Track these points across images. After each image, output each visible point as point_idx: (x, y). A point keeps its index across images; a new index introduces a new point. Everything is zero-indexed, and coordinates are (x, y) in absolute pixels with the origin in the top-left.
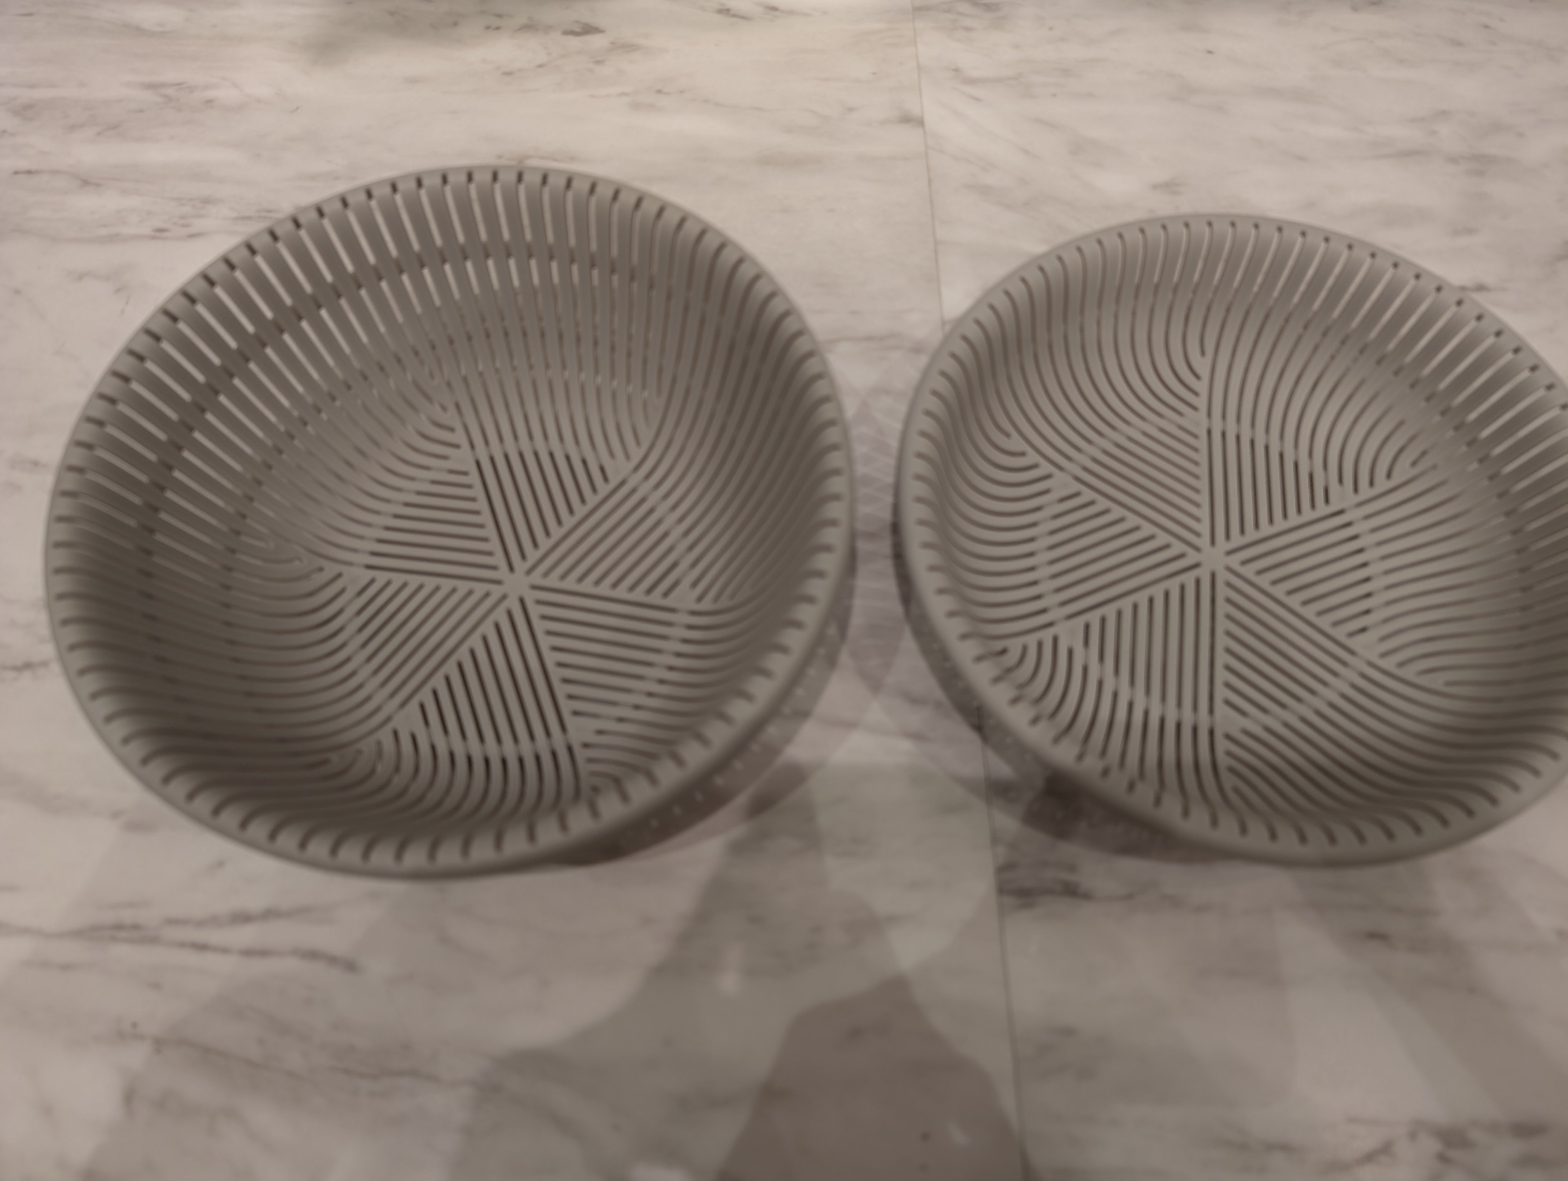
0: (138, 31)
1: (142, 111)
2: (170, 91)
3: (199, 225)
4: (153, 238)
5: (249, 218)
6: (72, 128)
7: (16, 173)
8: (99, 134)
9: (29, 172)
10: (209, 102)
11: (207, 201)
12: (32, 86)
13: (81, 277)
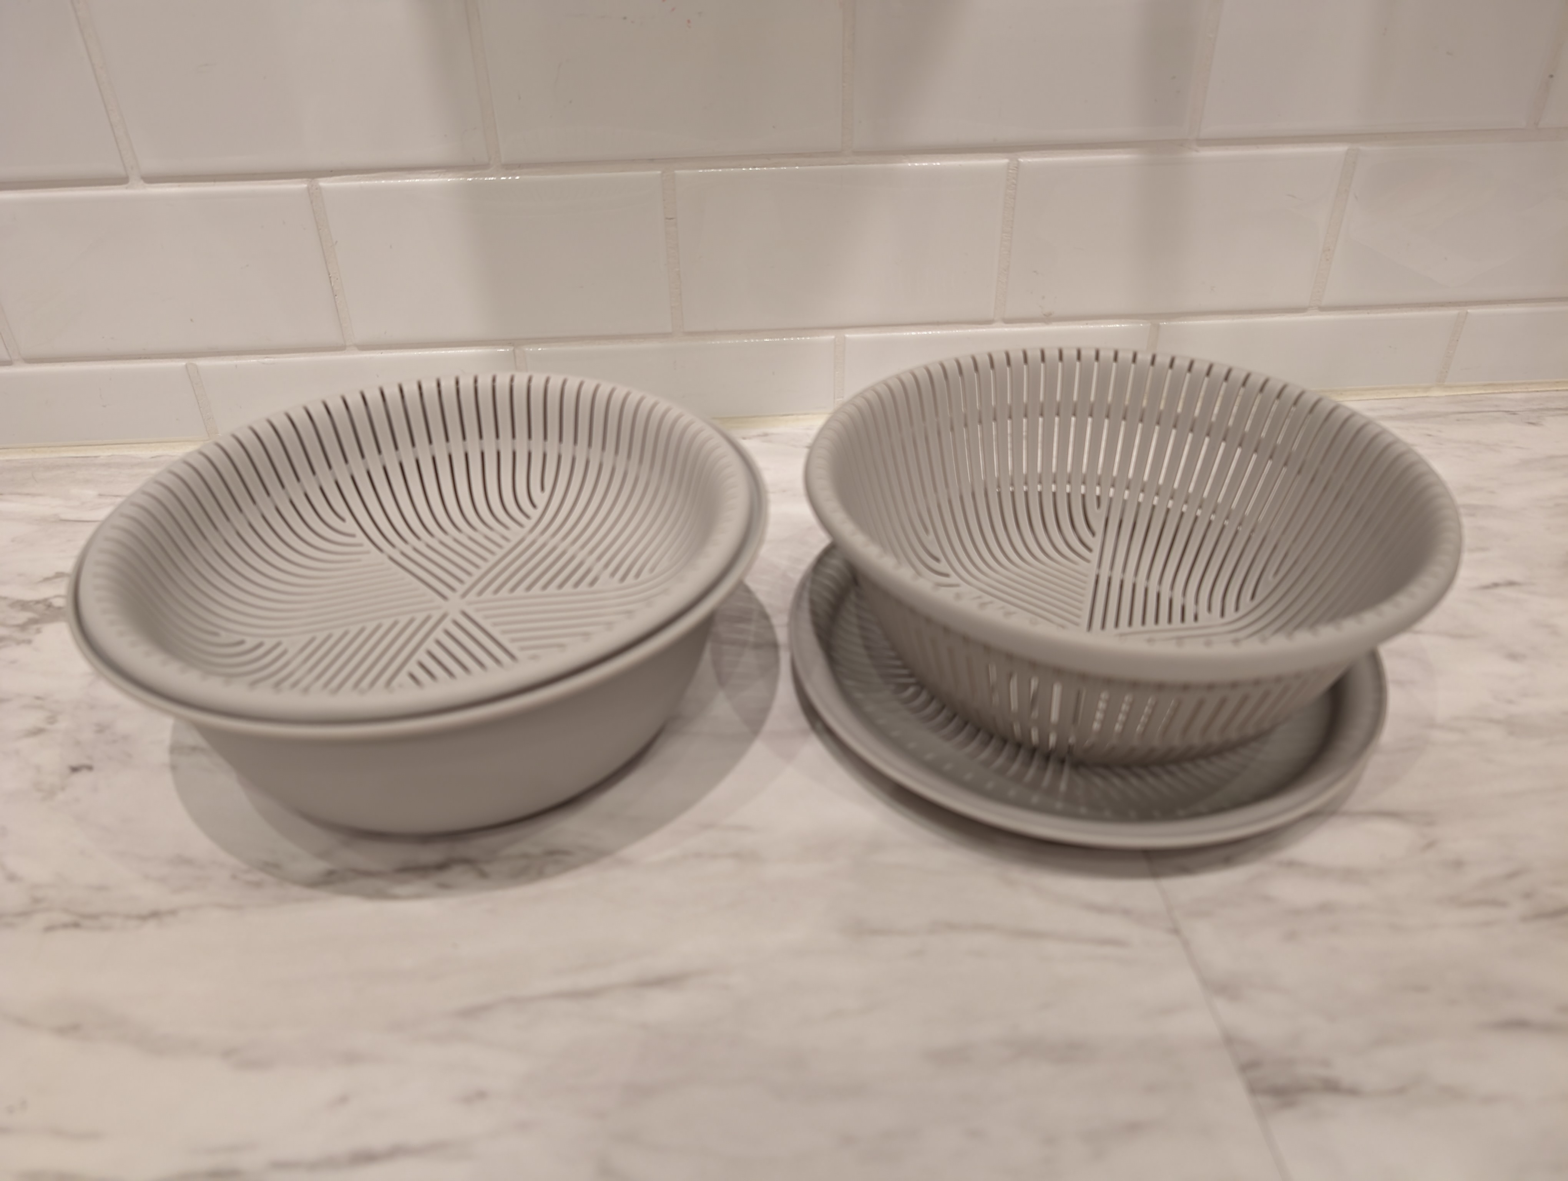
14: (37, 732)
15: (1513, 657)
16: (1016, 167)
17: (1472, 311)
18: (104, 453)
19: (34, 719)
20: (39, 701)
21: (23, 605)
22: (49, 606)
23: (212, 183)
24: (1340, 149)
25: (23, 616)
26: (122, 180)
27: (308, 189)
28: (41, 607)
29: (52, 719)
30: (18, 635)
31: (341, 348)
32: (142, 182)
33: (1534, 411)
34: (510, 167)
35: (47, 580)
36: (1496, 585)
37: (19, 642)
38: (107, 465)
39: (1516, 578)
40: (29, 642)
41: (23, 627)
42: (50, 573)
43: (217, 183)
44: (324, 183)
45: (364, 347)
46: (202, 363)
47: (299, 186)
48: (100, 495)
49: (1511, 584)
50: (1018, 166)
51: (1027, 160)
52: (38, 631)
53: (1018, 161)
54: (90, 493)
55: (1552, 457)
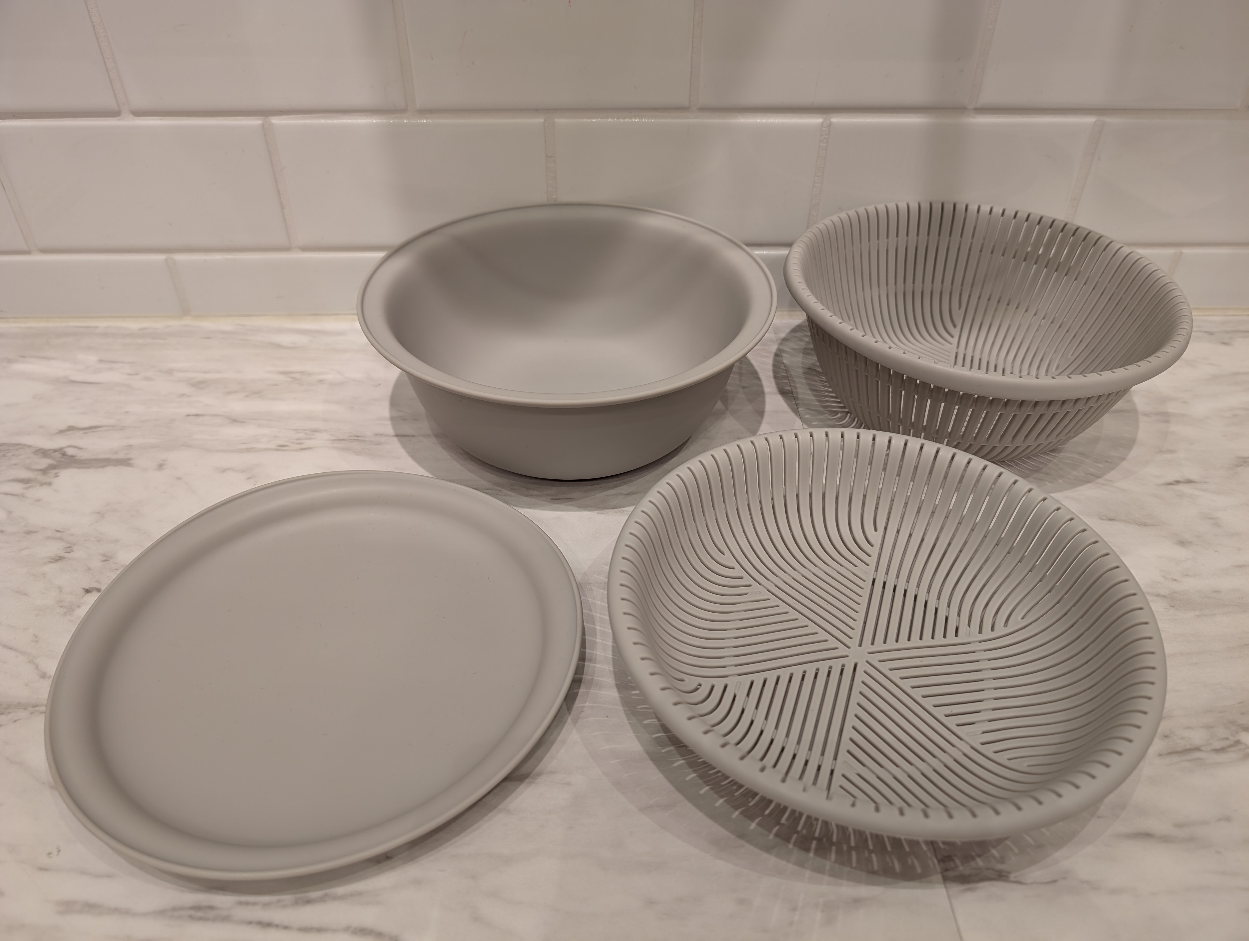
0: (279, 346)
1: (276, 385)
2: (296, 376)
3: (308, 443)
4: (277, 450)
5: (344, 440)
6: (230, 393)
7: (188, 415)
8: (247, 396)
9: (197, 415)
10: (321, 381)
11: (315, 431)
12: (206, 372)
13: (224, 471)
14: (58, 559)
15: (1182, 543)
16: (829, 126)
17: (1186, 251)
18: (102, 324)
19: (55, 548)
20: (59, 534)
21: (44, 453)
22: (64, 454)
23: (187, 118)
24: (1089, 120)
25: (44, 463)
26: (115, 114)
27: (263, 125)
28: (57, 454)
29: (69, 549)
30: (41, 478)
31: (287, 249)
32: (132, 116)
33: (1228, 332)
34: (424, 112)
35: (61, 432)
36: (1177, 482)
37: (42, 484)
38: (105, 335)
39: (1193, 477)
40: (50, 484)
41: (44, 471)
42: (63, 427)
43: (190, 118)
44: (276, 121)
45: (305, 249)
46: (179, 257)
47: (255, 122)
48: (101, 361)
49: (1189, 482)
50: (830, 124)
51: (837, 120)
52: (56, 476)
53: (830, 121)
54: (92, 358)
55: (1236, 374)
